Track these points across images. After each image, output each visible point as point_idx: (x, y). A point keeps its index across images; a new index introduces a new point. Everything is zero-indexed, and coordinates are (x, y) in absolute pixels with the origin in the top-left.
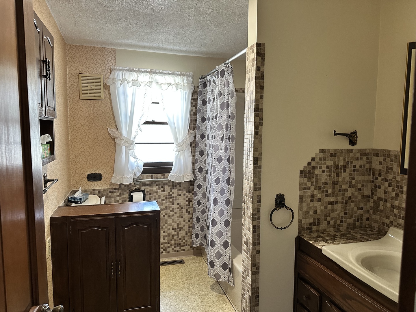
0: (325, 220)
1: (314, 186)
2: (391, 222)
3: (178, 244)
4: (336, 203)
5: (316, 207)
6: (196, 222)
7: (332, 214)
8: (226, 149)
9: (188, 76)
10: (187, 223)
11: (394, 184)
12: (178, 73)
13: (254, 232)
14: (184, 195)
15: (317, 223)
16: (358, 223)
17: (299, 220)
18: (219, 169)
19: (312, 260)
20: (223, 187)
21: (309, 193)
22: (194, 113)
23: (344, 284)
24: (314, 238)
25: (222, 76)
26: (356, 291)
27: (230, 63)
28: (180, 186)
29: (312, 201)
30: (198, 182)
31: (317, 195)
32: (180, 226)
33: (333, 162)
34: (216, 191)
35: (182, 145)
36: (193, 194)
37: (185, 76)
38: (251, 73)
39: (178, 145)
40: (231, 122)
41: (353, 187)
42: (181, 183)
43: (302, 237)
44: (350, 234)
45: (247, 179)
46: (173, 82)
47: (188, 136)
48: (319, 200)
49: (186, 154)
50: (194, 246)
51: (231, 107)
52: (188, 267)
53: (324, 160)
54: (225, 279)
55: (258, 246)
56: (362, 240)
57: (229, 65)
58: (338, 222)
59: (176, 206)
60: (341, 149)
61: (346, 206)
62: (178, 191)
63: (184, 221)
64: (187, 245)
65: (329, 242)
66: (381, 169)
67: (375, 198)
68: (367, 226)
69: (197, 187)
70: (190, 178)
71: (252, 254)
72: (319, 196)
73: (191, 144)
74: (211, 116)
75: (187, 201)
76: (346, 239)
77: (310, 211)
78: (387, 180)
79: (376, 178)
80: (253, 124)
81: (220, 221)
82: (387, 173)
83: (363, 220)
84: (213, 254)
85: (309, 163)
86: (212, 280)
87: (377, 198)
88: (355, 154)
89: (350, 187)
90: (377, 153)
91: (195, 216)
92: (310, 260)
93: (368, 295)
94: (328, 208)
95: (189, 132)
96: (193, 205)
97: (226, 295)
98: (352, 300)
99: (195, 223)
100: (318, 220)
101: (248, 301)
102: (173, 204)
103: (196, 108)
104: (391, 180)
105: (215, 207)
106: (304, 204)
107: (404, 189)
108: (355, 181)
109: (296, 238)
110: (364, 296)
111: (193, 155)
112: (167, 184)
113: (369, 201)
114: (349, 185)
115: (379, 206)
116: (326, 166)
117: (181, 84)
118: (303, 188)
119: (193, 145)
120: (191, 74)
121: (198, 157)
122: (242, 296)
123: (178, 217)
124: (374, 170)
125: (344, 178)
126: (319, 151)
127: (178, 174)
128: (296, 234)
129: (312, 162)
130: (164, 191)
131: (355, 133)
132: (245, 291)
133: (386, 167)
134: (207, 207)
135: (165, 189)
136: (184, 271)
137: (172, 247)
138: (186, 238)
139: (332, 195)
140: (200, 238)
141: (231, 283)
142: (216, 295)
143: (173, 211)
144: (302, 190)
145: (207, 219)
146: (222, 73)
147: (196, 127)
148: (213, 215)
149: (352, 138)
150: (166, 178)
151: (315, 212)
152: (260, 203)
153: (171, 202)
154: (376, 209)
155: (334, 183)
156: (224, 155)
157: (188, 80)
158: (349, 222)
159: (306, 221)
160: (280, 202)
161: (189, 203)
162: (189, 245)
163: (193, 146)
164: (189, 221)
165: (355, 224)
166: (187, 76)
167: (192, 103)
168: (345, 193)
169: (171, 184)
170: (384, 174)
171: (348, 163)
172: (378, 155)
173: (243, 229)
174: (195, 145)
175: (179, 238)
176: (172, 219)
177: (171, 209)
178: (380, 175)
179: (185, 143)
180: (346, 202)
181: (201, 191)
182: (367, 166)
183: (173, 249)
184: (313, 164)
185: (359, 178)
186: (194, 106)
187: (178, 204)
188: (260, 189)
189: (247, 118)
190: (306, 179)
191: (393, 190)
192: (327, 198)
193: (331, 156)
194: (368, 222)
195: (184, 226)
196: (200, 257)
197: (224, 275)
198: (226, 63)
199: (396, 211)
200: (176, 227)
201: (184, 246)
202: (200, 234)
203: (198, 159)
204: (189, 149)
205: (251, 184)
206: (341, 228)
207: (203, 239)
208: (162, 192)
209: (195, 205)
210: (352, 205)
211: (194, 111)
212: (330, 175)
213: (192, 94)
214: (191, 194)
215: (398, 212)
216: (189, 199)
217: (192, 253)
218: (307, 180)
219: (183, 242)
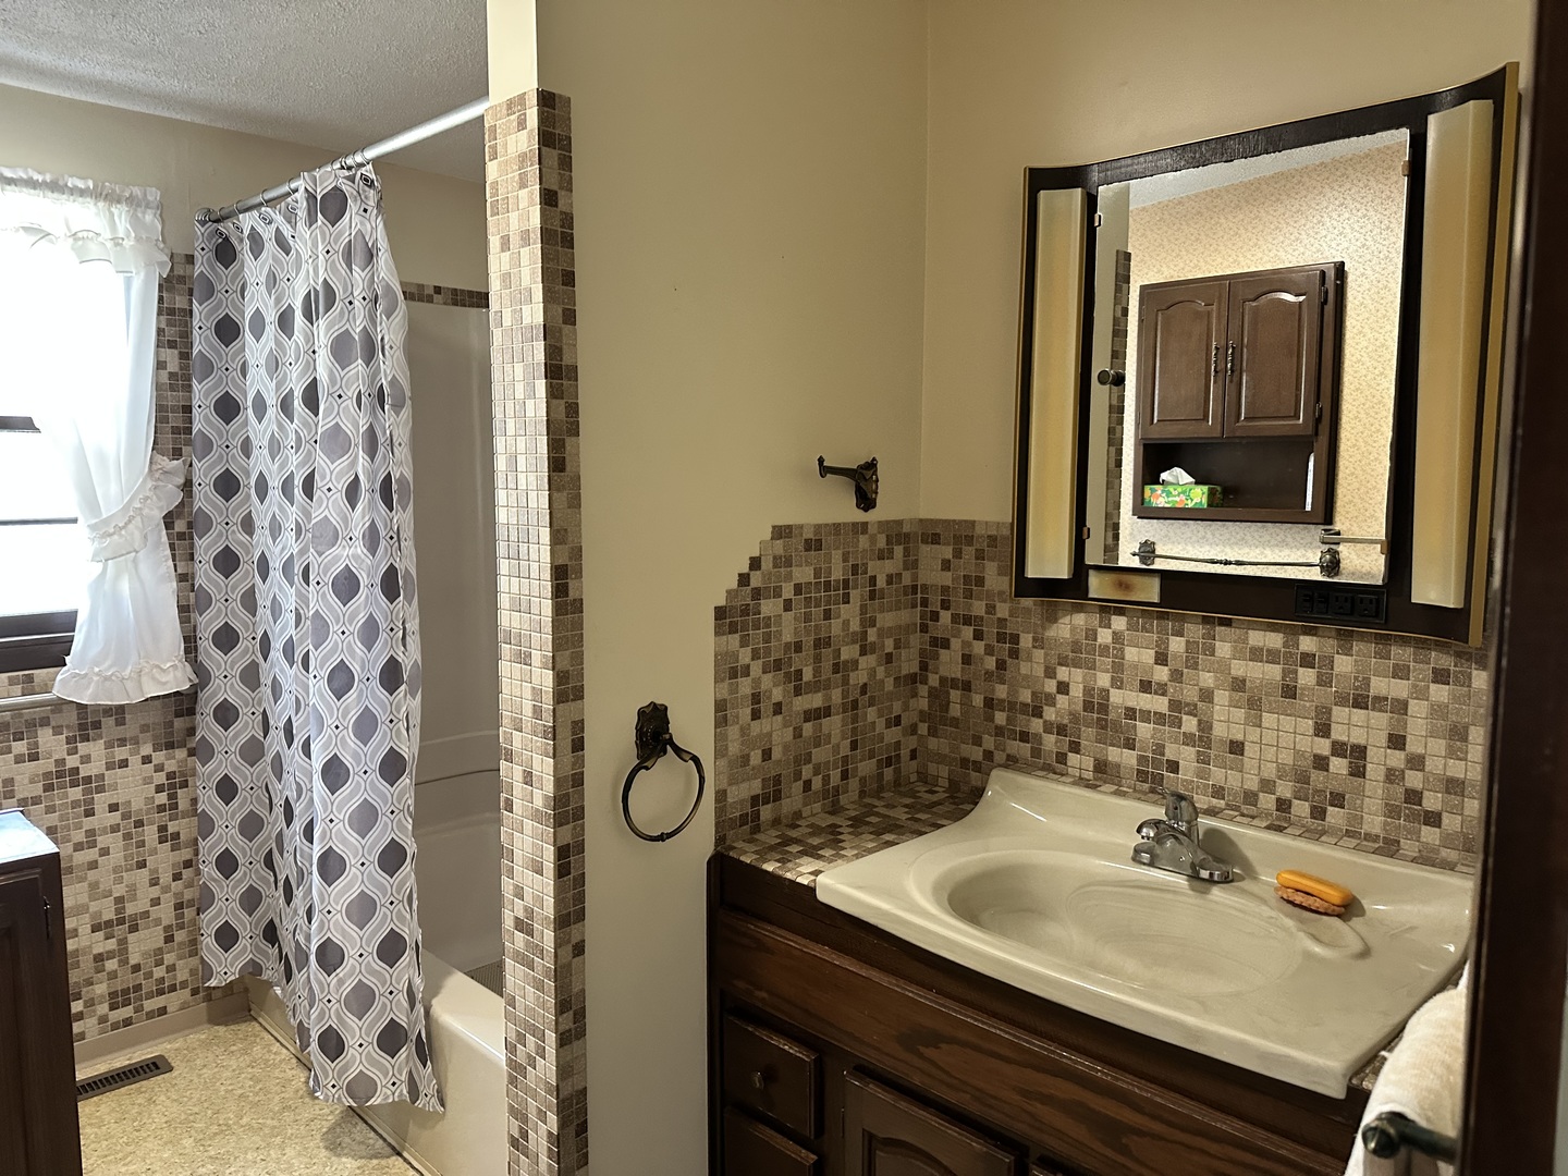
0: (798, 776)
1: (760, 662)
2: (989, 755)
3: (126, 991)
4: (826, 712)
5: (770, 735)
6: (217, 874)
7: (820, 755)
8: (372, 539)
9: (139, 205)
10: (166, 889)
11: (991, 631)
12: (81, 184)
13: (562, 871)
14: (147, 760)
15: (773, 791)
16: (889, 773)
17: (717, 793)
18: (344, 628)
19: (779, 931)
20: (367, 702)
21: (745, 687)
22: (172, 375)
23: (910, 994)
24: (772, 848)
25: (332, 219)
26: (955, 1011)
27: (370, 167)
28: (121, 722)
29: (756, 715)
30: (214, 694)
31: (771, 692)
32: (131, 909)
33: (812, 568)
34: (337, 727)
35: (124, 527)
36: (192, 753)
37: (119, 202)
38: (514, 216)
39: (102, 530)
40: (392, 419)
41: (873, 652)
42: (122, 707)
43: (731, 854)
44: (877, 814)
45: (524, 659)
46: (58, 229)
47: (150, 484)
48: (778, 709)
49: (144, 568)
50: (213, 983)
51: (387, 353)
52: (196, 1080)
53: (788, 563)
54: (398, 1091)
55: (576, 926)
56: (917, 826)
57: (368, 171)
58: (835, 777)
59: (104, 818)
60: (834, 524)
61: (855, 720)
62: (109, 745)
63: (154, 882)
64: (173, 988)
65: (827, 853)
66: (949, 583)
67: (933, 680)
68: (914, 778)
69: (210, 719)
70: (176, 678)
71: (555, 964)
72: (777, 694)
73: (169, 520)
74: (273, 394)
75: (159, 789)
76: (871, 833)
77: (752, 753)
78: (967, 621)
79: (935, 617)
80: (544, 430)
81: (360, 852)
82: (969, 595)
83: (903, 760)
84: (334, 1001)
85: (744, 579)
86: (326, 1111)
87: (940, 680)
88: (873, 540)
89: (863, 652)
90: (932, 533)
91: (210, 850)
92: (773, 933)
93: (994, 1015)
94: (804, 734)
95: (154, 467)
96: (194, 801)
97: (399, 1154)
98: (943, 1046)
99: (215, 880)
100: (777, 780)
101: (544, 1158)
102: (90, 813)
103: (185, 356)
104: (982, 618)
105: (333, 798)
106: (733, 732)
107: (1021, 644)
108: (875, 629)
109: (709, 863)
110: (983, 1023)
111: (179, 571)
112: (45, 722)
113: (915, 695)
114: (861, 646)
115: (946, 707)
116: (792, 584)
117: (100, 239)
118: (729, 671)
119: (180, 526)
120: (154, 195)
121: (209, 579)
122: (514, 1143)
123: (116, 870)
124: (925, 588)
125: (846, 623)
126: (772, 532)
127: (110, 667)
128: (708, 849)
129: (752, 573)
130: (34, 757)
131: (871, 465)
132: (524, 1119)
133: (964, 576)
134: (275, 801)
135: (36, 744)
136: (176, 1104)
137: (94, 1011)
138: (169, 958)
139: (815, 686)
140: (243, 942)
141: (427, 1102)
142: (358, 1168)
143: (92, 844)
144: (723, 680)
145: (275, 851)
146: (332, 206)
147: (189, 443)
148: (324, 832)
149: (863, 482)
150: (37, 690)
151: (767, 755)
152: (581, 753)
153: (75, 804)
154: (937, 717)
155: (818, 644)
156: (364, 566)
157: (136, 222)
158: (864, 774)
159: (741, 793)
160: (654, 734)
161: (173, 796)
162: (184, 985)
163: (177, 529)
164: (177, 877)
165: (880, 776)
166: (131, 201)
167: (160, 332)
168: (851, 674)
169: (72, 718)
170: (958, 599)
171: (854, 572)
172: (935, 539)
173: (504, 870)
174: (190, 525)
175: (133, 962)
176: (85, 884)
177: (79, 836)
178: (945, 605)
179: (138, 519)
180: (855, 705)
181: (236, 736)
182: (907, 579)
183: (103, 1020)
184: (756, 580)
185: (887, 619)
186: (172, 345)
187: (113, 808)
188: (579, 694)
189: (509, 405)
190: (737, 636)
191: (989, 651)
192: (800, 698)
193: (806, 550)
194: (914, 763)
195: (156, 902)
196: (243, 1026)
197: (391, 1073)
198: (350, 161)
199: (1000, 718)
200: (109, 915)
201: (161, 992)
202: (245, 925)
203: (211, 590)
204: (158, 544)
205: (547, 679)
206: (843, 800)
207: (257, 946)
208: (19, 760)
209: (209, 801)
210: (871, 714)
211: (173, 366)
212: (807, 618)
213: (160, 290)
214: (181, 754)
215: (1007, 720)
216: (170, 776)
217: (206, 1018)
218: (737, 643)
219: (156, 976)
